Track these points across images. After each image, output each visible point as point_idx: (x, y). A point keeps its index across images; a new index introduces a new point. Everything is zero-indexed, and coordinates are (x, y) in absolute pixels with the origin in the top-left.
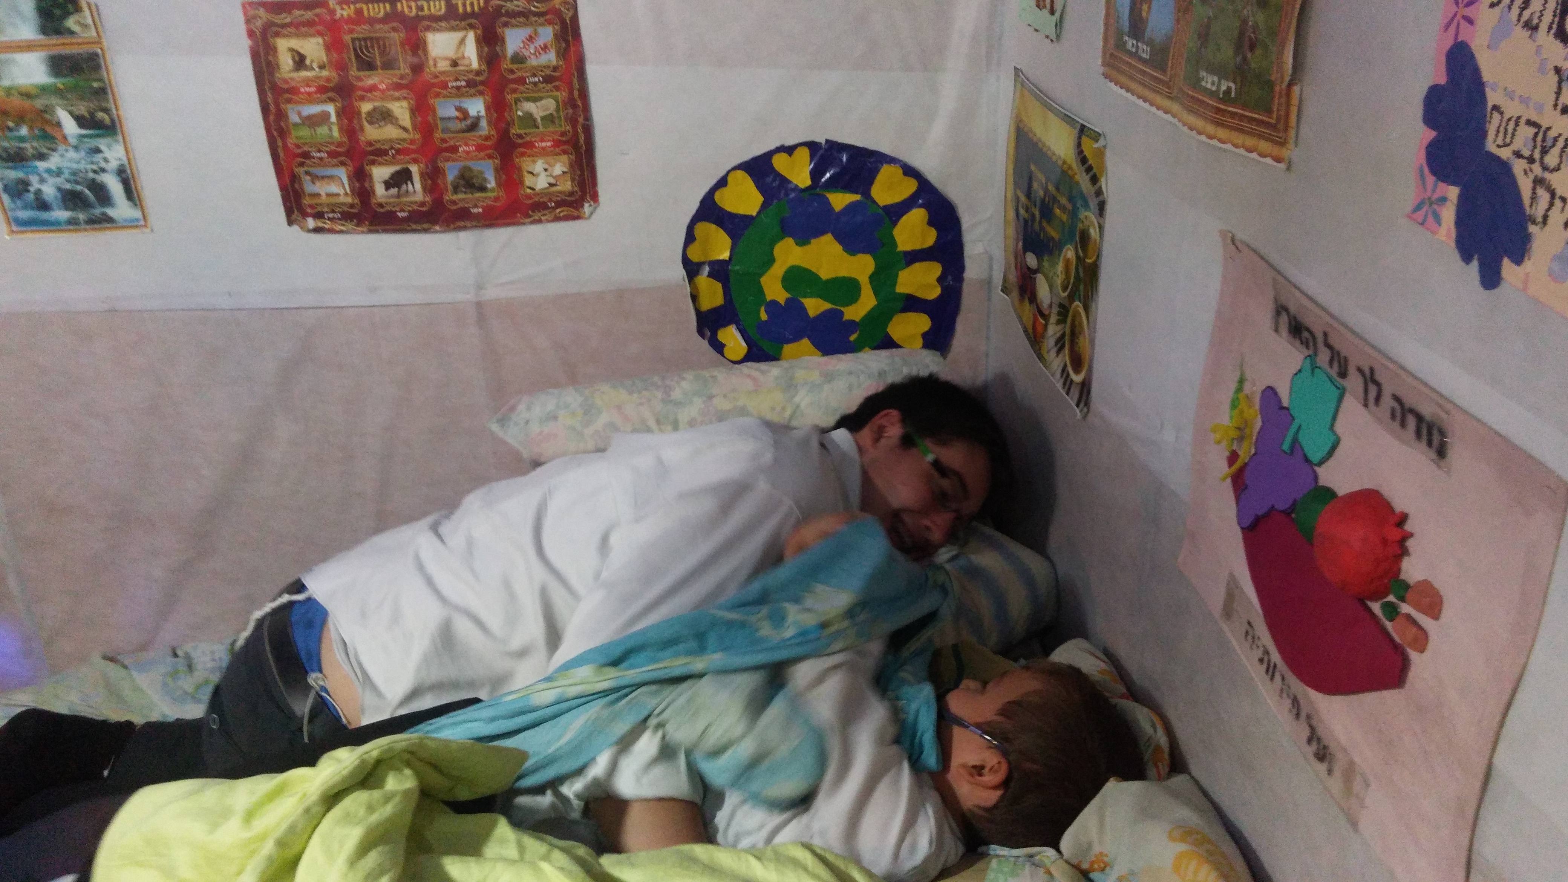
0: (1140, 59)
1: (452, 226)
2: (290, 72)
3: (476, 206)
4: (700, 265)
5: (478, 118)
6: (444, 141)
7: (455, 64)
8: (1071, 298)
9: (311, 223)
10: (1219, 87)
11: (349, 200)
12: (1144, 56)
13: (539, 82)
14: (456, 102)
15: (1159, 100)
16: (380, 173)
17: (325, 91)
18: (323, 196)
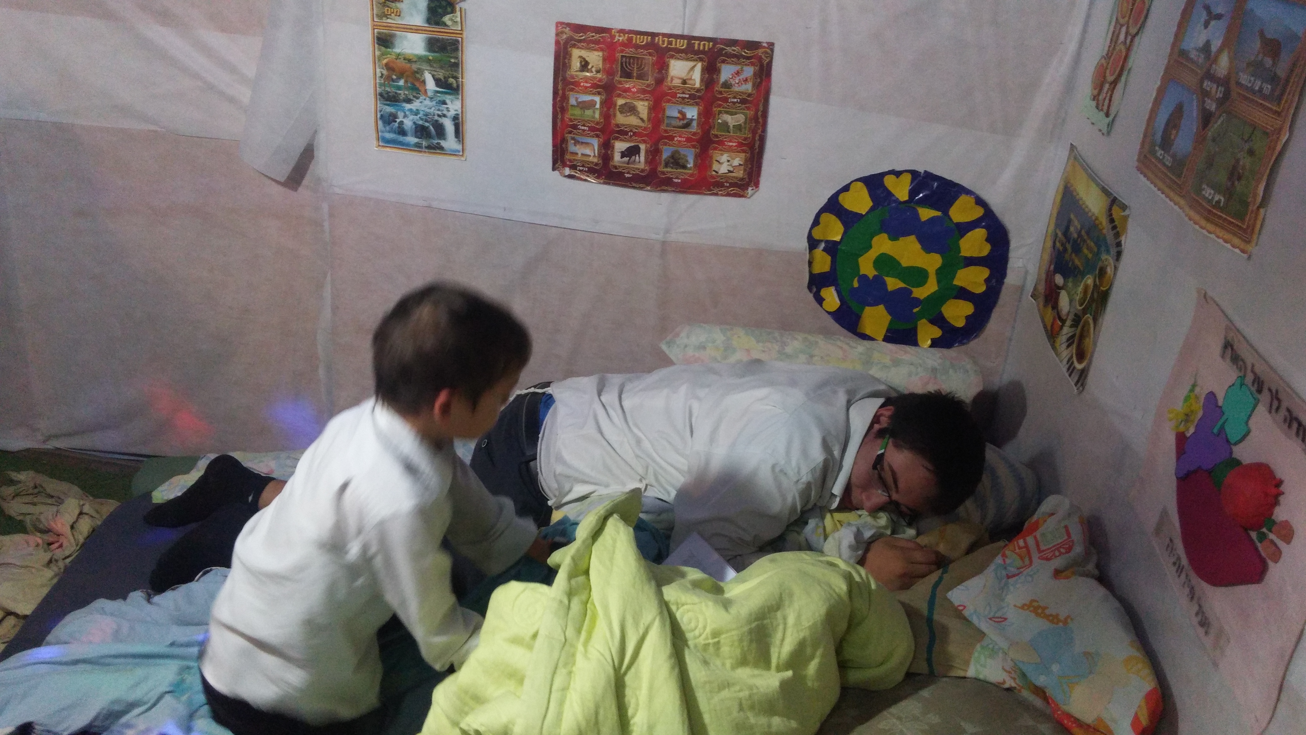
0: (1164, 164)
1: (659, 189)
2: (577, 71)
3: (677, 178)
4: (819, 242)
5: (692, 120)
6: (666, 131)
7: (684, 82)
8: (1085, 311)
9: (567, 171)
10: (1213, 197)
11: (595, 160)
12: (1167, 163)
13: (737, 102)
14: (680, 107)
15: (1172, 194)
16: (620, 146)
17: (597, 87)
18: (580, 155)
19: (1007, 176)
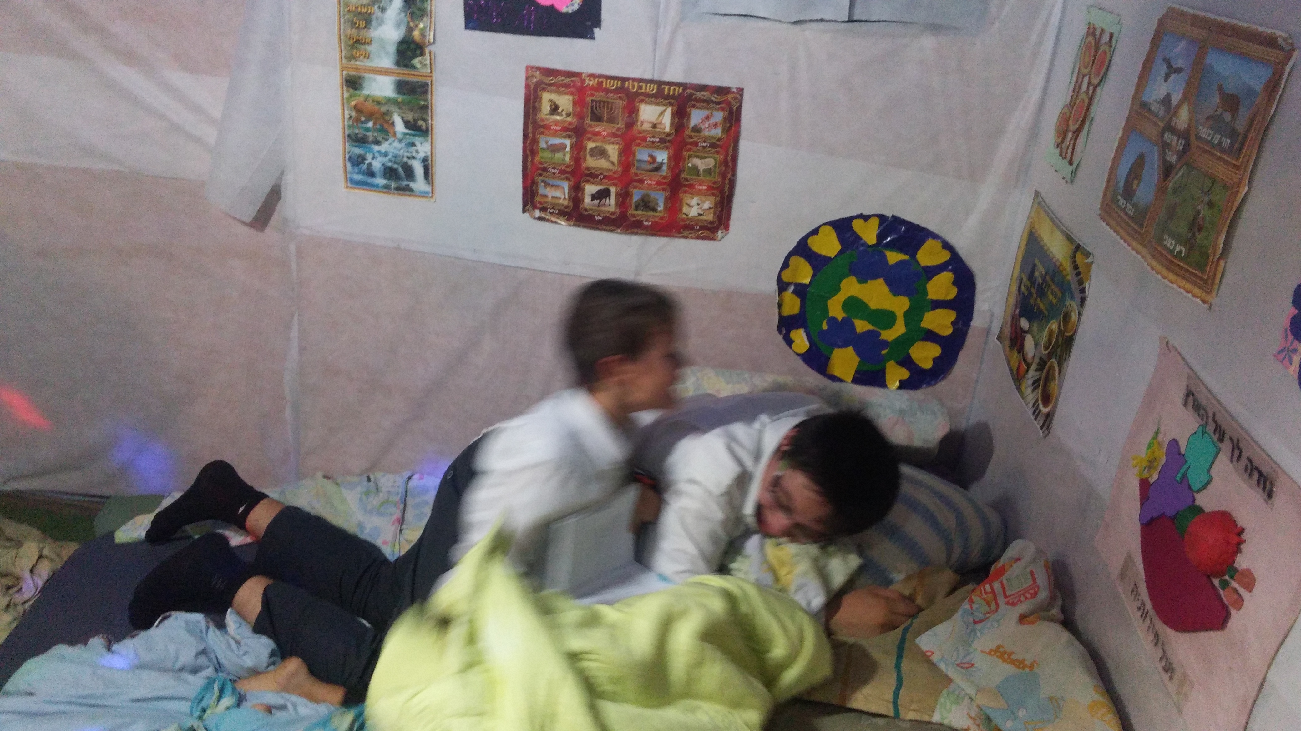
0: (1126, 214)
1: (629, 231)
2: (547, 114)
3: (647, 221)
4: (788, 284)
5: (662, 164)
6: (636, 175)
7: (654, 126)
8: (1050, 356)
9: (537, 213)
10: (1174, 249)
11: (566, 203)
12: (1129, 212)
13: (707, 146)
14: (650, 151)
15: (1134, 244)
16: (590, 189)
17: (566, 130)
18: (550, 198)
19: (972, 222)
